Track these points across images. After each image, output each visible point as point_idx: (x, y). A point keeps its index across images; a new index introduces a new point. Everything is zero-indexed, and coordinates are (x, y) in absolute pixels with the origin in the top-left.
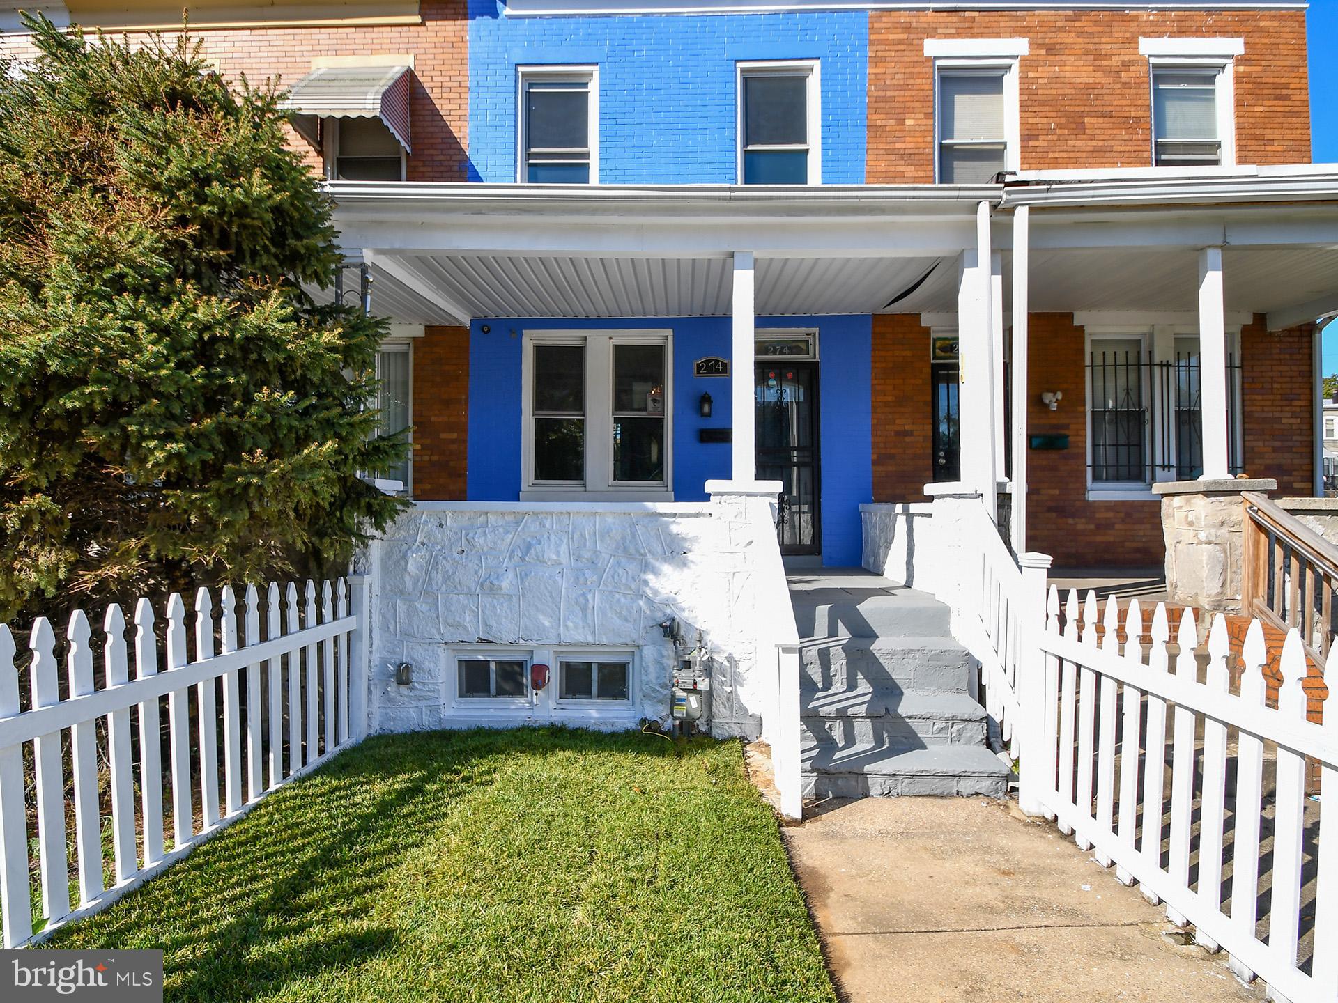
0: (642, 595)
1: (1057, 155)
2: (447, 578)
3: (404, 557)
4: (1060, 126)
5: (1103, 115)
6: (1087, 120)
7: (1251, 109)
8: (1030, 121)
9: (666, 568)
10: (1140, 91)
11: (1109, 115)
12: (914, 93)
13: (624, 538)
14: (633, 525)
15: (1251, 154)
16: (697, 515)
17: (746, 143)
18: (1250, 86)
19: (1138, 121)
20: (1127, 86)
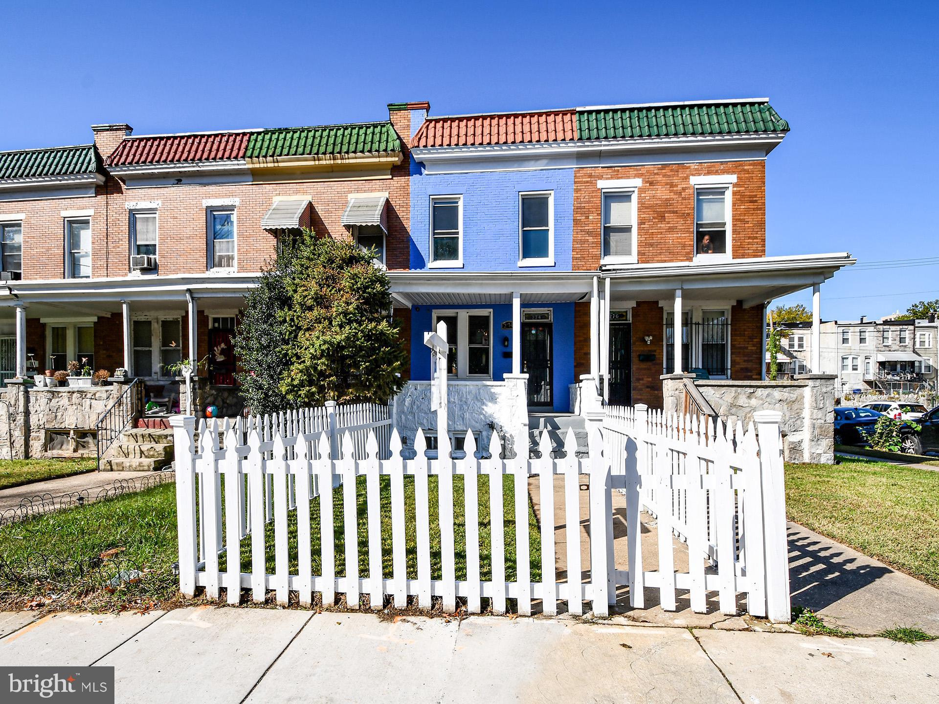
0: (482, 414)
1: (653, 231)
2: (418, 407)
3: (404, 400)
4: (654, 218)
5: (674, 212)
6: (666, 215)
7: (739, 207)
8: (642, 216)
9: (490, 404)
10: (690, 201)
11: (676, 212)
12: (593, 205)
13: (476, 394)
14: (479, 389)
15: (738, 228)
16: (500, 386)
17: (523, 227)
18: (739, 197)
19: (688, 214)
20: (684, 199)
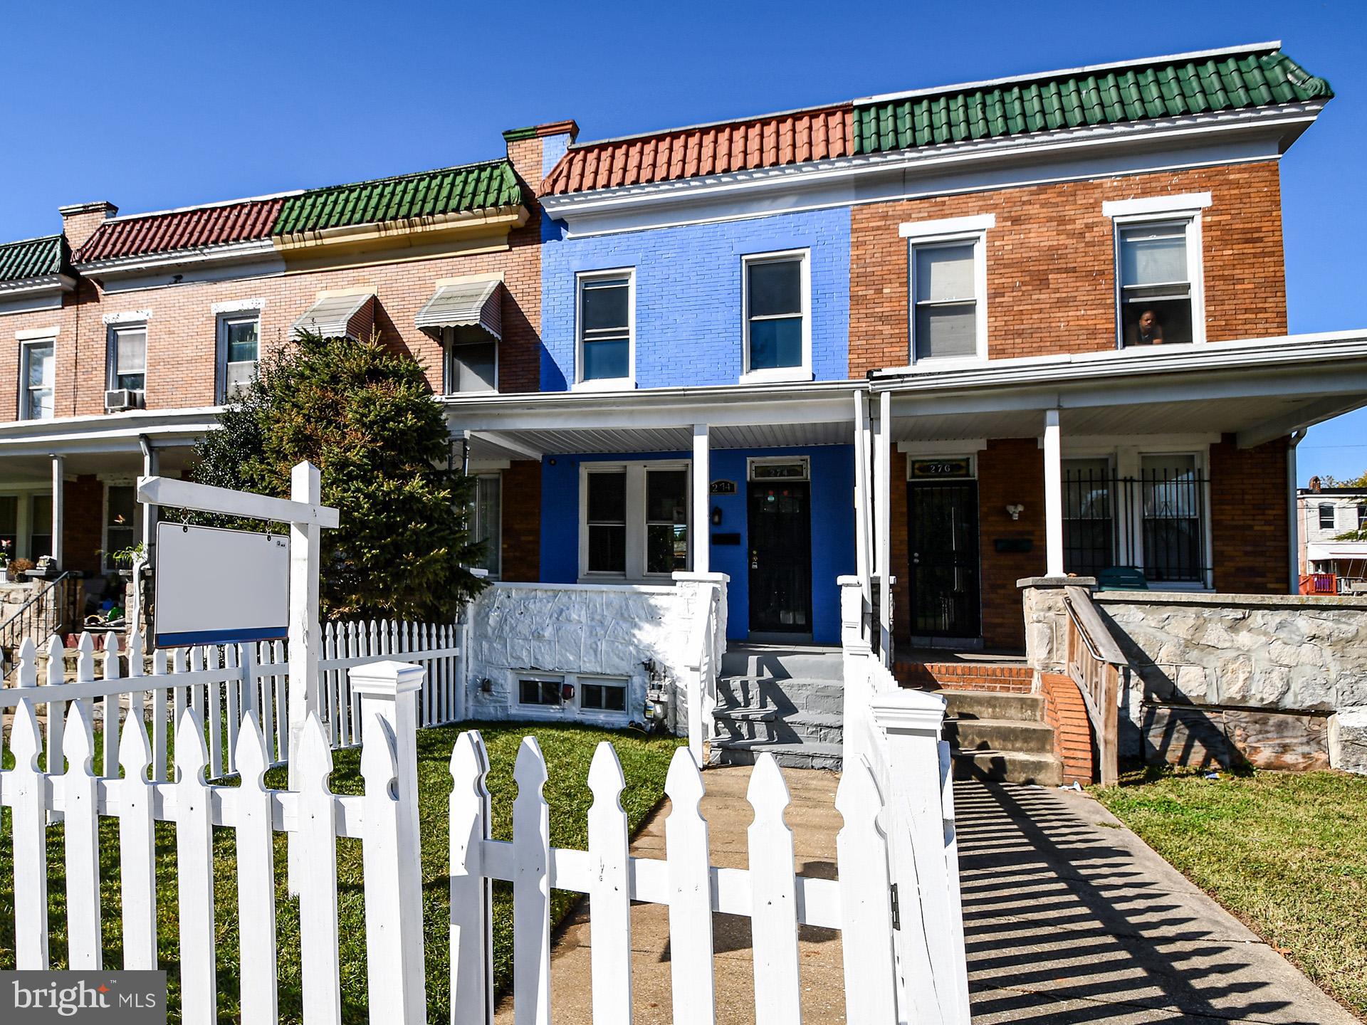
0: (632, 644)
1: (1021, 308)
2: (512, 629)
3: (487, 615)
4: (1023, 283)
5: (1067, 271)
6: (1050, 276)
7: (1220, 253)
8: (996, 281)
9: (646, 626)
10: (1103, 248)
11: (1074, 270)
12: (890, 267)
13: (621, 607)
14: (626, 599)
15: (1219, 293)
16: (668, 594)
17: (751, 314)
18: (1219, 233)
19: (1101, 273)
20: (1091, 244)
